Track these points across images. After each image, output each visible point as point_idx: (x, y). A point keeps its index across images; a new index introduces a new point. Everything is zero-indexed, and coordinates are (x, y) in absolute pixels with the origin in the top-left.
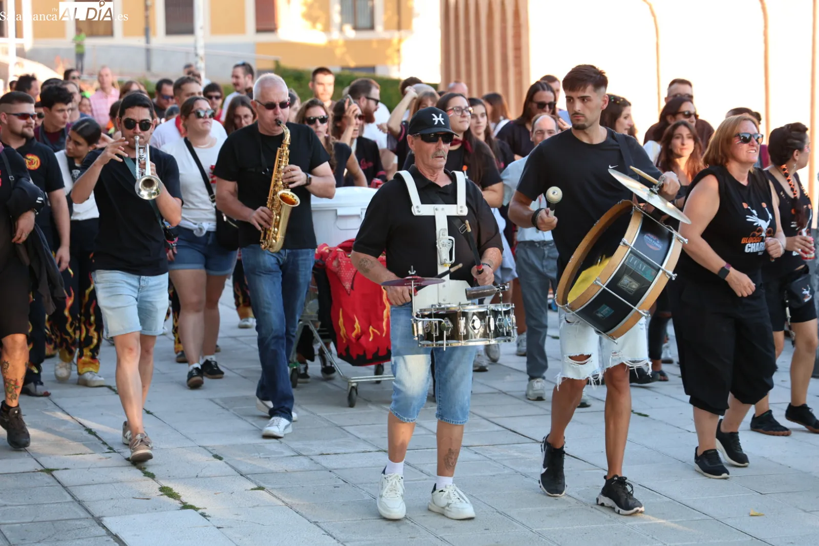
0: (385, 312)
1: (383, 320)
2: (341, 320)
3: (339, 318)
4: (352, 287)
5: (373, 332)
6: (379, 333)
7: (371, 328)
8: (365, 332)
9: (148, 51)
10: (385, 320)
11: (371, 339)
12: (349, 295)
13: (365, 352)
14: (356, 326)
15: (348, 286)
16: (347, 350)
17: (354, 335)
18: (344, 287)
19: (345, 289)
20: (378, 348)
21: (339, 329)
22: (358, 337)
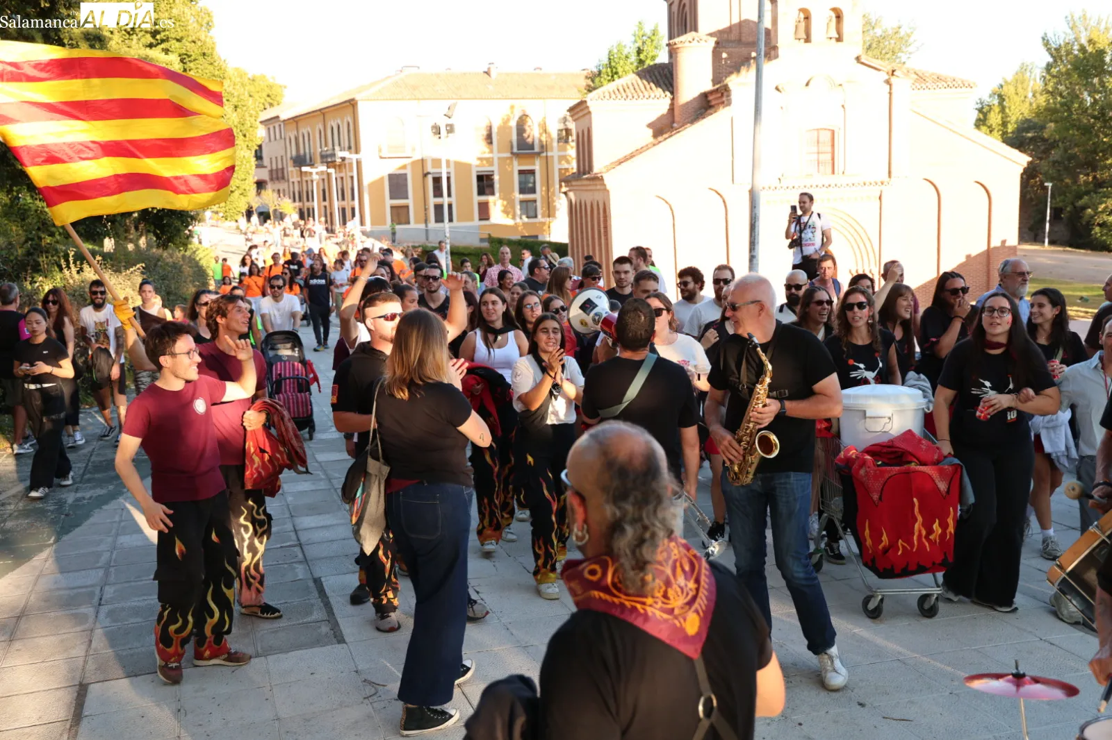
0: (916, 526)
1: (913, 534)
2: (867, 532)
3: (865, 530)
4: (880, 498)
5: (903, 546)
6: (909, 548)
7: (900, 541)
8: (893, 546)
9: (427, 231)
10: (916, 534)
11: (900, 553)
12: (877, 506)
13: (892, 566)
14: (883, 539)
15: (875, 497)
16: (873, 561)
17: (880, 547)
18: (872, 498)
19: (873, 500)
20: (908, 564)
21: (865, 540)
22: (886, 550)
